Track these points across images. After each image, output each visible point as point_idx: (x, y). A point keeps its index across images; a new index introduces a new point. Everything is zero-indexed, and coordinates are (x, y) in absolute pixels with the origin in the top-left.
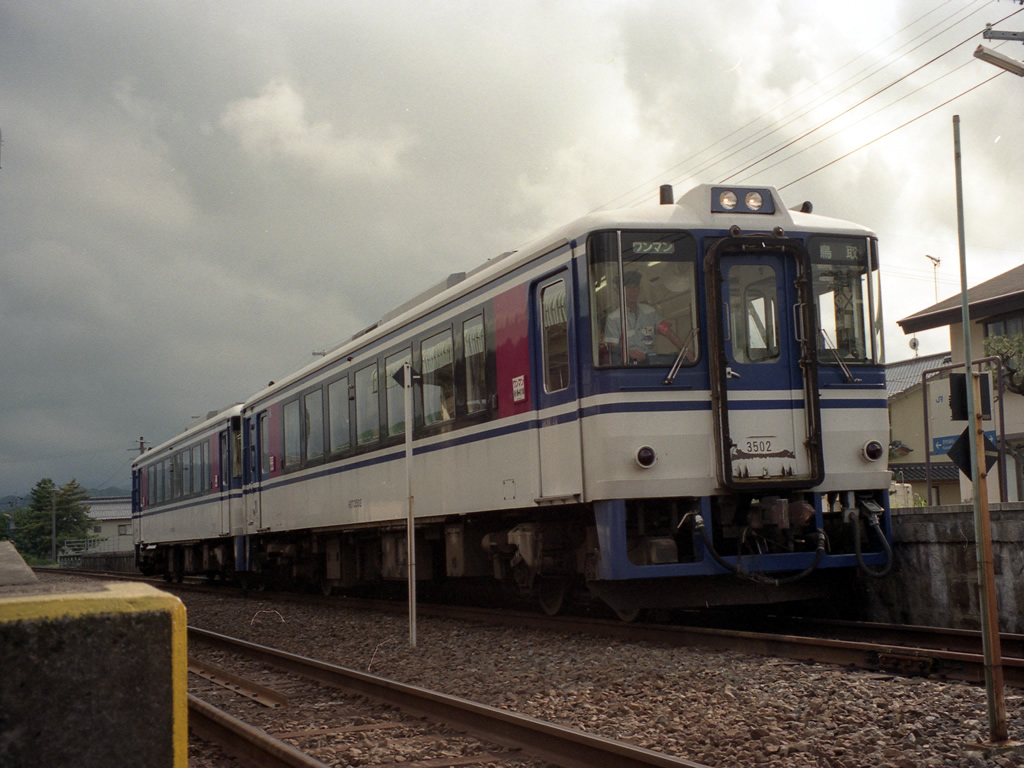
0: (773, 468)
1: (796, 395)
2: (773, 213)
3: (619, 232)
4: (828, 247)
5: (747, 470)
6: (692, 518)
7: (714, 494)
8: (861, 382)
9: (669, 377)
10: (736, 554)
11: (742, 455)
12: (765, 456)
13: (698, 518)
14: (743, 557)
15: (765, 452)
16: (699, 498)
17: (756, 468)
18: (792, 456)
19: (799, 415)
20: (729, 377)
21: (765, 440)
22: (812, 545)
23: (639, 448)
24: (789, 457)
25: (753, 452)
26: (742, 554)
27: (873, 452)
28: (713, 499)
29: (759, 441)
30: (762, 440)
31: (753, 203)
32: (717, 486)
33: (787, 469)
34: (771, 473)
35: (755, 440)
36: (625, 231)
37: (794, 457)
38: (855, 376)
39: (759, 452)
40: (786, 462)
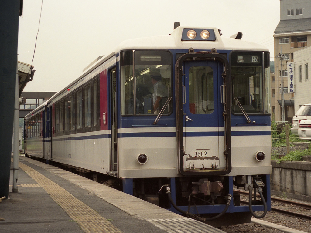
0: (207, 164)
1: (221, 129)
2: (214, 41)
3: (134, 51)
4: (242, 57)
5: (193, 166)
6: (165, 188)
7: (177, 176)
8: (255, 123)
9: (155, 121)
10: (187, 205)
11: (191, 158)
12: (204, 159)
13: (168, 188)
14: (191, 207)
15: (204, 157)
16: (170, 178)
17: (198, 165)
18: (217, 158)
19: (222, 138)
20: (187, 120)
21: (204, 151)
22: (225, 201)
23: (139, 155)
24: (216, 159)
25: (198, 157)
26: (190, 205)
27: (260, 157)
28: (176, 179)
29: (201, 151)
30: (202, 151)
31: (204, 35)
32: (178, 173)
33: (214, 165)
34: (206, 167)
35: (199, 151)
36: (136, 50)
37: (218, 159)
38: (252, 120)
39: (201, 157)
40: (214, 162)
